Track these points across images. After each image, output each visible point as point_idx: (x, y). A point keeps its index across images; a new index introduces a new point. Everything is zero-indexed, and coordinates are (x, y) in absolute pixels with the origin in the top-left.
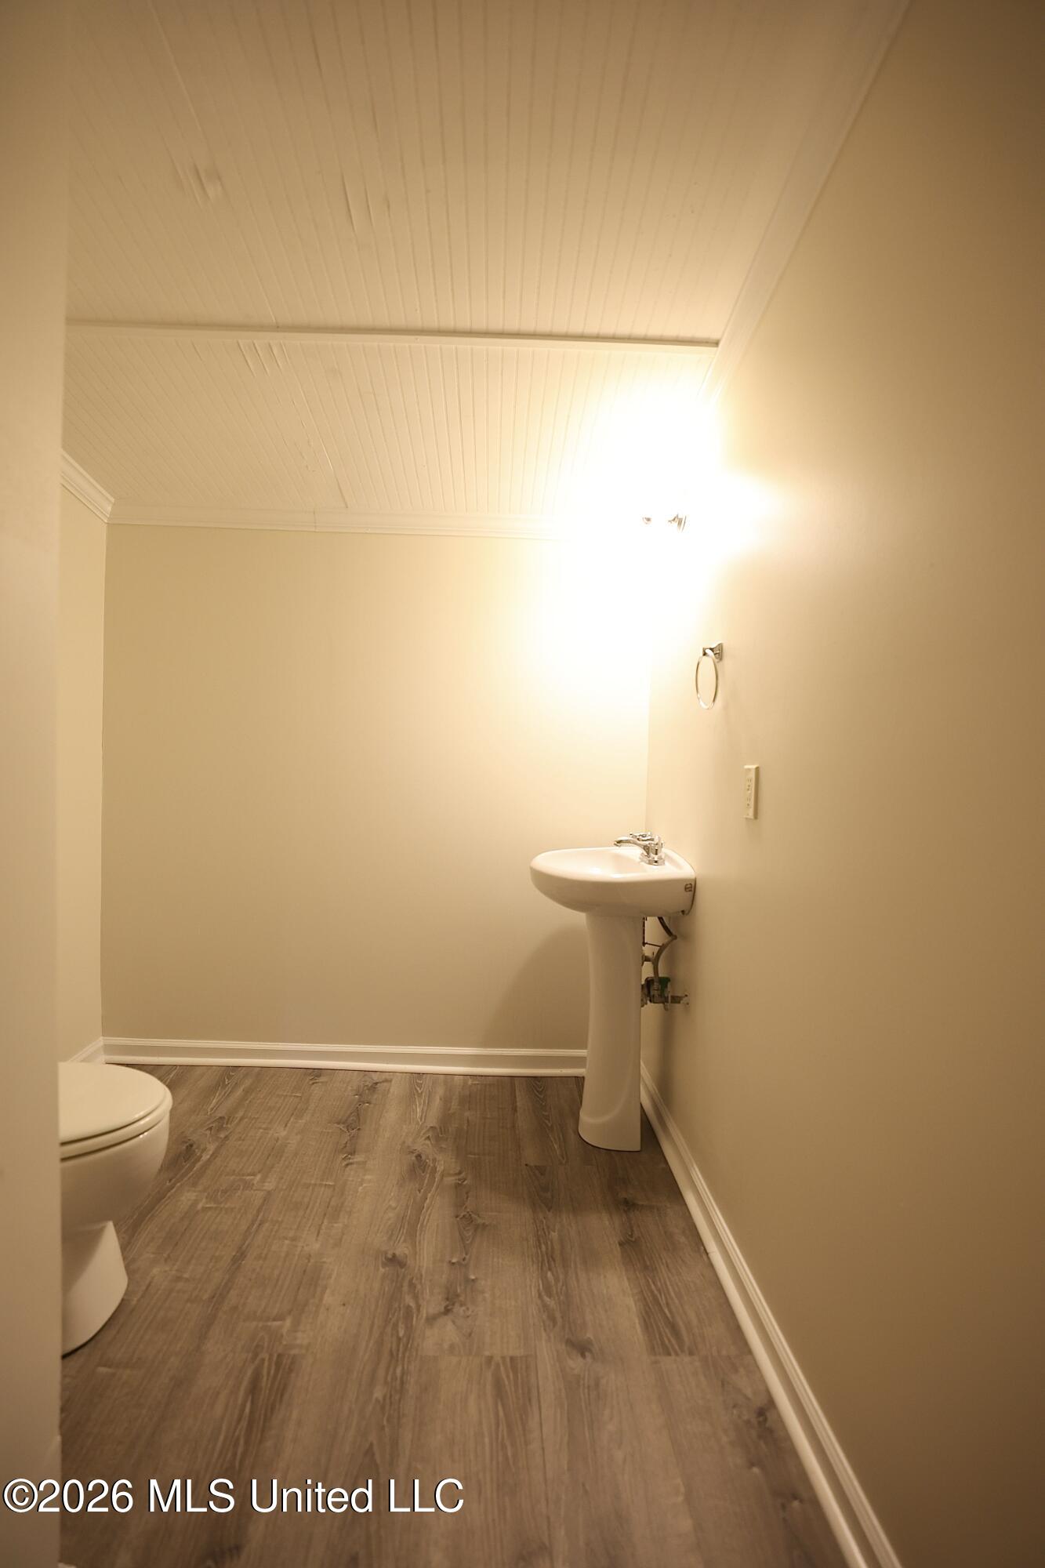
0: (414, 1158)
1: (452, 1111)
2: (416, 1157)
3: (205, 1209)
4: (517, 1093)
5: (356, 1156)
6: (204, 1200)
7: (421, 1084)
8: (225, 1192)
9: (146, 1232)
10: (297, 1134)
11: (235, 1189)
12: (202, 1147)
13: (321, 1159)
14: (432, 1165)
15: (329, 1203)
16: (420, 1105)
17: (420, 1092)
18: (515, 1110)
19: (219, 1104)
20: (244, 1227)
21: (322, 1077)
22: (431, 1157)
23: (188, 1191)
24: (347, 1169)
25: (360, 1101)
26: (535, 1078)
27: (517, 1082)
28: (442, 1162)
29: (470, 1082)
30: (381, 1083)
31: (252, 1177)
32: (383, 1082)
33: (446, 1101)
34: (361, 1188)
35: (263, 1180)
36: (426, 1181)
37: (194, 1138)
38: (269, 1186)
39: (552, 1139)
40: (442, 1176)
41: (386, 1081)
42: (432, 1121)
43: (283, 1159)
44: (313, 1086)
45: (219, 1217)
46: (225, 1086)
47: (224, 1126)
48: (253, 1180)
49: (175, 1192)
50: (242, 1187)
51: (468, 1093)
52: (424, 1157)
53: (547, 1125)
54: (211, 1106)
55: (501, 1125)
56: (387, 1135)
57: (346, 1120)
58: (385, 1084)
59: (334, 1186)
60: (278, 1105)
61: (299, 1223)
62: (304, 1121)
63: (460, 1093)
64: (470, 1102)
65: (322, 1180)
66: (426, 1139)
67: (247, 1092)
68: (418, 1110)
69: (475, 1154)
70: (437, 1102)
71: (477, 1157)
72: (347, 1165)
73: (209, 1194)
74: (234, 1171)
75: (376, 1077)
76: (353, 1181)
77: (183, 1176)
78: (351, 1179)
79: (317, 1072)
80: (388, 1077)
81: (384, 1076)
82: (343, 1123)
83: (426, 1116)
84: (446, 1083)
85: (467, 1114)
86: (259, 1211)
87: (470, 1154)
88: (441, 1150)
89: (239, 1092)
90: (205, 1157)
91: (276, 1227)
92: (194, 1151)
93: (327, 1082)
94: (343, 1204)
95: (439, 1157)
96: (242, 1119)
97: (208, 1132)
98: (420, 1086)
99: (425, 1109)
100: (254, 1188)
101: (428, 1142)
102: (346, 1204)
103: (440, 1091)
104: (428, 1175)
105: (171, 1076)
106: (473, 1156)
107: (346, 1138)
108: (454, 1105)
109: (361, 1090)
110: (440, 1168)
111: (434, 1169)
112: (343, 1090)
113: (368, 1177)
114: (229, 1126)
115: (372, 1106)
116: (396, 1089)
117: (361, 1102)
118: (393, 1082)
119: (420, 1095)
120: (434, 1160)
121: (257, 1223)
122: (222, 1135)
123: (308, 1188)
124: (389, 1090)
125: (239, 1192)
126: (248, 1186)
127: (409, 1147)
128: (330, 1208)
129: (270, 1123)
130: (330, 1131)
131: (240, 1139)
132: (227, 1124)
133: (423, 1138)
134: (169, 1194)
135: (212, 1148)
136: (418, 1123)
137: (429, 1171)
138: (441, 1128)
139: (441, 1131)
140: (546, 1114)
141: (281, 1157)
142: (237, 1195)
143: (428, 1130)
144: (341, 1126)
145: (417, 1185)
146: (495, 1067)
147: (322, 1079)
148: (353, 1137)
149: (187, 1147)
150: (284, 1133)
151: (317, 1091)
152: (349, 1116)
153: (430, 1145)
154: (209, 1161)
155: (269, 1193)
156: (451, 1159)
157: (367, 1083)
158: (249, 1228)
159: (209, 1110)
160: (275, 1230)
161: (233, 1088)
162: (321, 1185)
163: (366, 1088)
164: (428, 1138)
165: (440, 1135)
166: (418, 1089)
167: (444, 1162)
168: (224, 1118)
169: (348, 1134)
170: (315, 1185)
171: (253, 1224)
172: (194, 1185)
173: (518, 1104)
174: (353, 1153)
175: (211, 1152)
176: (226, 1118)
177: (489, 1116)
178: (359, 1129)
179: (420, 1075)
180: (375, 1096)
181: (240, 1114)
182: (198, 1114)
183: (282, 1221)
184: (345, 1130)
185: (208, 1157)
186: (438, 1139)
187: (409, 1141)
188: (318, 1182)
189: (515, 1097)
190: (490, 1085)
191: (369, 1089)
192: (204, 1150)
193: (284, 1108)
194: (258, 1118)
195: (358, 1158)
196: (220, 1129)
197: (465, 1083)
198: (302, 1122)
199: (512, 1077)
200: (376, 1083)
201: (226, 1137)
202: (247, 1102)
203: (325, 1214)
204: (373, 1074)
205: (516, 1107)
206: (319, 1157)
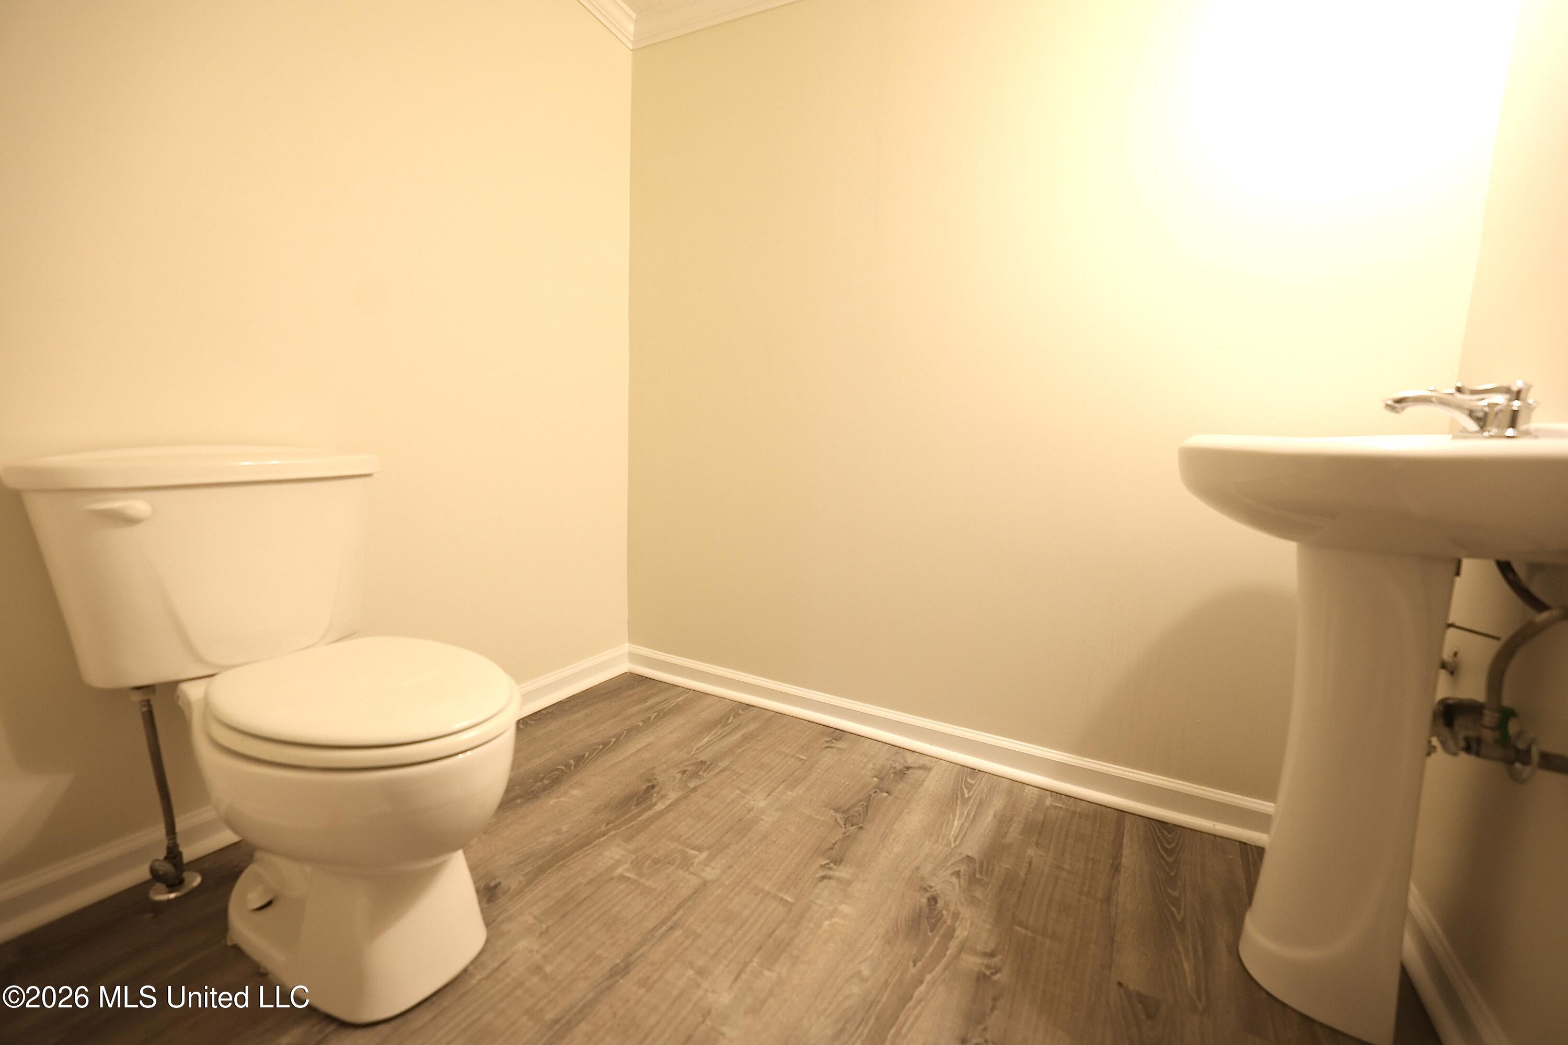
0: (924, 900)
1: (1007, 840)
2: (929, 899)
3: (622, 878)
4: (1126, 840)
5: (841, 867)
6: (627, 866)
7: (972, 785)
8: (656, 862)
9: (546, 884)
10: (777, 810)
11: (669, 863)
12: (663, 793)
13: (792, 856)
14: (949, 922)
15: (774, 931)
16: (961, 814)
17: (967, 796)
18: (1116, 869)
19: (708, 744)
20: (649, 925)
21: (841, 742)
22: (952, 908)
23: (619, 845)
24: (821, 885)
25: (877, 788)
26: (1163, 824)
27: (1128, 821)
28: (968, 924)
29: (1048, 802)
30: (914, 768)
31: (697, 853)
32: (920, 768)
33: (1003, 821)
34: (827, 922)
35: (706, 863)
36: (931, 949)
37: (661, 778)
38: (710, 873)
39: (1181, 949)
40: (961, 949)
41: (924, 768)
42: (972, 847)
43: (745, 839)
44: (826, 751)
45: (630, 897)
46: (726, 724)
47: (701, 773)
48: (696, 856)
49: (604, 842)
50: (677, 864)
51: (1041, 817)
52: (940, 904)
53: (1174, 917)
54: (700, 745)
55: (1086, 889)
56: (897, 849)
57: (849, 810)
58: (921, 772)
59: (792, 904)
60: (773, 764)
61: (720, 949)
62: (794, 794)
63: (1028, 812)
64: (1040, 833)
65: (780, 890)
66: (952, 874)
67: (745, 738)
68: (956, 823)
69: (1027, 928)
70: (988, 818)
71: (1029, 933)
72: (823, 878)
73: (636, 858)
74: (681, 836)
75: (911, 760)
76: (821, 906)
77: (625, 822)
78: (819, 902)
79: (838, 734)
80: (927, 764)
81: (922, 761)
82: (844, 812)
83: (964, 836)
84: (1010, 792)
85: (1030, 852)
86: (680, 906)
87: (1020, 925)
88: (973, 901)
89: (737, 736)
90: (660, 807)
91: (688, 942)
92: (653, 794)
93: (845, 750)
94: (792, 939)
95: (966, 913)
96: (723, 770)
97: (679, 776)
98: (969, 787)
99: (967, 825)
100: (691, 870)
101: (954, 880)
102: (796, 942)
103: (998, 804)
104: (937, 939)
105: (679, 699)
106: (1024, 931)
107: (838, 835)
108: (1014, 832)
109: (883, 774)
110: (961, 933)
111: (950, 934)
112: (862, 765)
113: (844, 908)
114: (705, 774)
115: (891, 798)
116: (933, 784)
117: (879, 789)
118: (932, 773)
119: (965, 801)
120: (956, 915)
121: (669, 924)
122: (692, 785)
123: (756, 895)
124: (923, 781)
125: (672, 868)
126: (686, 863)
127: (922, 879)
128: (771, 941)
129: (753, 785)
130: (822, 818)
131: (708, 796)
132: (704, 772)
133: (950, 872)
134: (597, 841)
135: (673, 796)
136: (949, 844)
137: (942, 932)
138: (982, 863)
139: (981, 867)
140: (1176, 894)
141: (745, 835)
142: (667, 871)
143: (962, 861)
144: (839, 816)
145: (915, 951)
146: (1097, 790)
147: (840, 745)
148: (849, 836)
149: (648, 787)
150: (762, 804)
151: (828, 758)
152: (854, 806)
153: (957, 887)
154: (660, 814)
155: (705, 883)
156: (984, 922)
157: (897, 765)
158: (655, 928)
159: (695, 749)
160: (685, 945)
161: (733, 730)
162: (775, 897)
163: (892, 771)
164: (957, 874)
165: (978, 876)
166: (966, 791)
167: (972, 924)
168: (705, 762)
169: (843, 830)
170: (768, 893)
171: (662, 923)
172: (629, 839)
173: (1124, 860)
174: (838, 861)
175: (668, 802)
176: (708, 763)
177: (1067, 867)
178: (861, 828)
179: (974, 771)
180: (900, 786)
181: (723, 764)
182: (680, 751)
183: (699, 936)
184: (842, 823)
185: (663, 807)
186: (973, 881)
187: (927, 869)
188: (774, 891)
189: (1121, 846)
190: (1081, 815)
191: (895, 773)
192: (663, 797)
193: (780, 769)
194: (742, 774)
195: (843, 872)
196: (695, 775)
197: (1040, 800)
198: (791, 794)
199: (1122, 813)
200: (908, 768)
201: (695, 789)
202: (740, 750)
203: (760, 948)
204: (908, 754)
205: (1120, 864)
206: (791, 851)
